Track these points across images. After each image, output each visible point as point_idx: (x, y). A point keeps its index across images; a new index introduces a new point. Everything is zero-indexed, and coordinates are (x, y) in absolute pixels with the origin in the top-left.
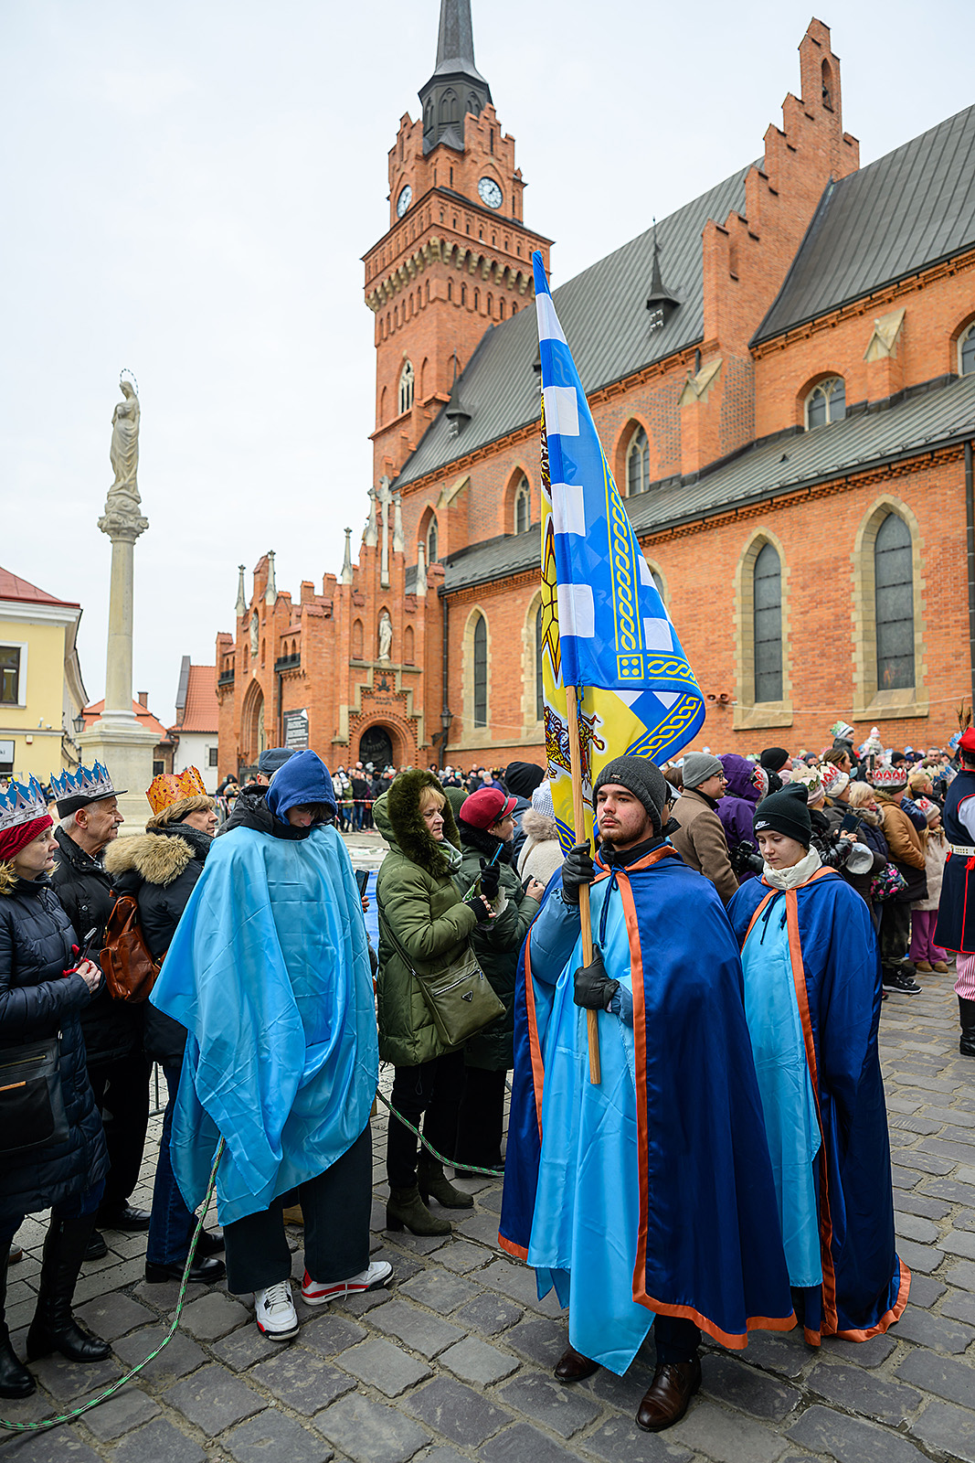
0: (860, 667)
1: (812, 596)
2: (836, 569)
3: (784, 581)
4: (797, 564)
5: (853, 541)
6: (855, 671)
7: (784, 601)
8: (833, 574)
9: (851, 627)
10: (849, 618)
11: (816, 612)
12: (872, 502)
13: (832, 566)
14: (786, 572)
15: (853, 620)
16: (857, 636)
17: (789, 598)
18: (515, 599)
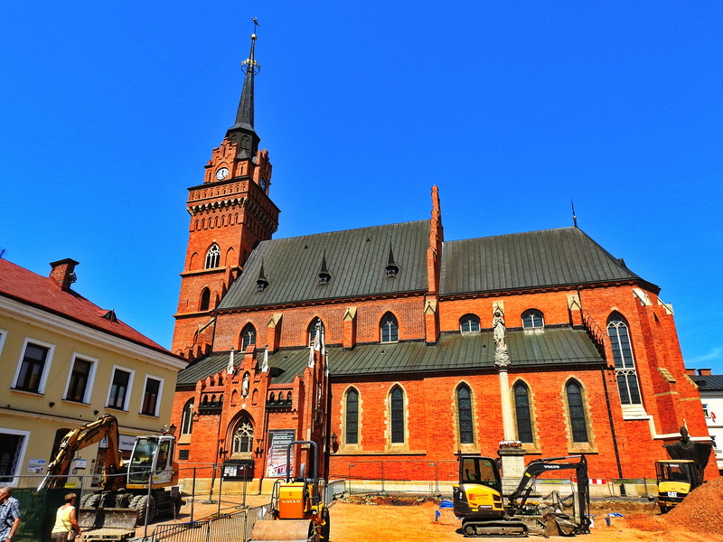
1: (545, 405)
2: (555, 397)
3: (532, 398)
4: (538, 392)
5: (561, 388)
6: (567, 434)
8: (554, 399)
9: (564, 418)
10: (562, 415)
11: (548, 411)
13: (553, 395)
14: (532, 395)
18: (380, 386)
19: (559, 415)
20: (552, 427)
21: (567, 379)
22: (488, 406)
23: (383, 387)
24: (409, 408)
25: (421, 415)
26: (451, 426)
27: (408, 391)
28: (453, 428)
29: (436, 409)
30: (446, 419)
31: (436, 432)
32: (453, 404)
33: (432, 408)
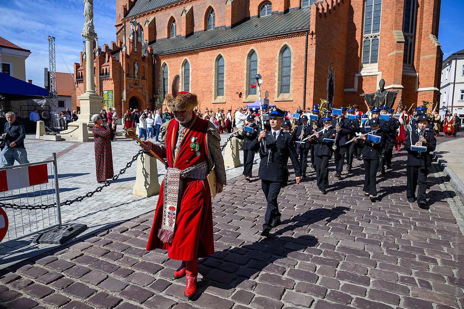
0: (277, 87)
1: (265, 67)
2: (272, 61)
3: (258, 63)
4: (262, 58)
5: (277, 53)
6: (275, 88)
7: (258, 68)
8: (271, 62)
9: (275, 76)
10: (275, 74)
11: (266, 72)
12: (282, 44)
13: (271, 60)
14: (259, 60)
15: (276, 75)
16: (276, 79)
17: (259, 67)
18: (177, 60)
19: (273, 75)
20: (267, 83)
21: (282, 46)
22: (232, 70)
23: (179, 61)
24: (192, 75)
25: (197, 79)
26: (211, 85)
27: (191, 63)
28: (212, 86)
29: (204, 74)
30: (209, 80)
31: (204, 90)
32: (214, 70)
33: (202, 73)
